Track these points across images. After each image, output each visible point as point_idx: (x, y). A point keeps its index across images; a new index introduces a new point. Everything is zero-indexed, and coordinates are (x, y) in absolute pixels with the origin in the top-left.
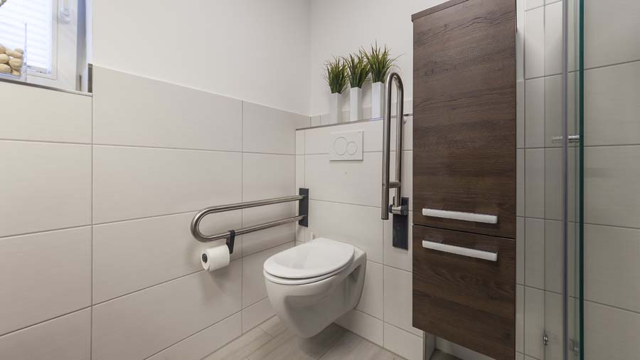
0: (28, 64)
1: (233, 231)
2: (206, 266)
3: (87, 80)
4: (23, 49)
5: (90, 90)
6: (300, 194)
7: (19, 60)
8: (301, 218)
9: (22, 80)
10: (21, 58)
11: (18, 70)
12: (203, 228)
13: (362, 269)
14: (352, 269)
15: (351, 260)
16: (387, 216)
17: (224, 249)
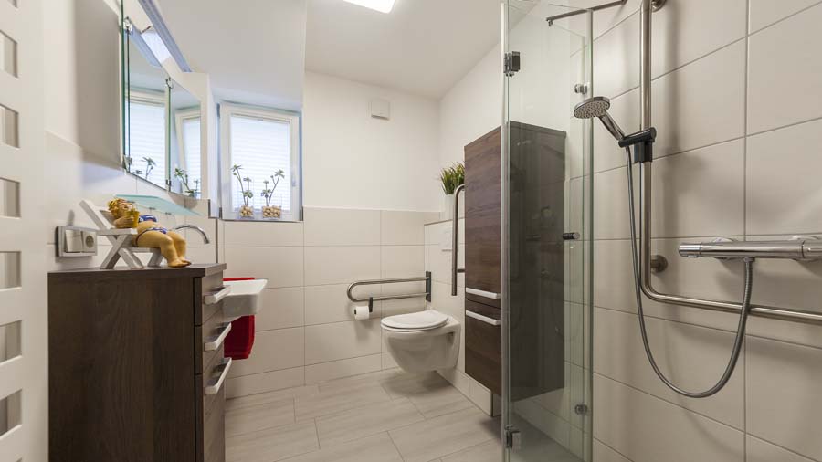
0: (283, 214)
1: (372, 298)
2: (356, 317)
3: (302, 214)
4: (281, 205)
6: (426, 275)
7: (280, 211)
8: (427, 294)
9: (280, 220)
11: (280, 217)
14: (443, 331)
15: (444, 324)
16: (455, 293)
17: (366, 308)
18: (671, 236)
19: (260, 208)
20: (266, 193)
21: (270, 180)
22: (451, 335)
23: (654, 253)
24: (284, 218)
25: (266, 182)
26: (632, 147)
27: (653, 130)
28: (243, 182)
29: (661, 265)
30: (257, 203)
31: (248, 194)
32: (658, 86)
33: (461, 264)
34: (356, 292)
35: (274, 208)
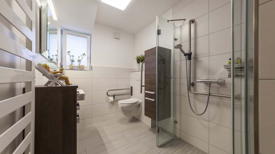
1: (114, 95)
2: (109, 101)
3: (91, 68)
4: (84, 65)
5: (92, 70)
6: (131, 88)
8: (131, 93)
12: (109, 94)
13: (141, 106)
14: (137, 104)
15: (137, 102)
16: (141, 93)
17: (112, 98)
18: (195, 78)
19: (77, 66)
20: (79, 61)
21: (81, 57)
22: (139, 105)
23: (192, 82)
24: (85, 69)
25: (79, 57)
26: (187, 56)
27: (191, 52)
28: (71, 57)
29: (193, 85)
30: (76, 64)
31: (73, 61)
32: (192, 41)
33: (143, 84)
34: (109, 93)
35: (82, 66)
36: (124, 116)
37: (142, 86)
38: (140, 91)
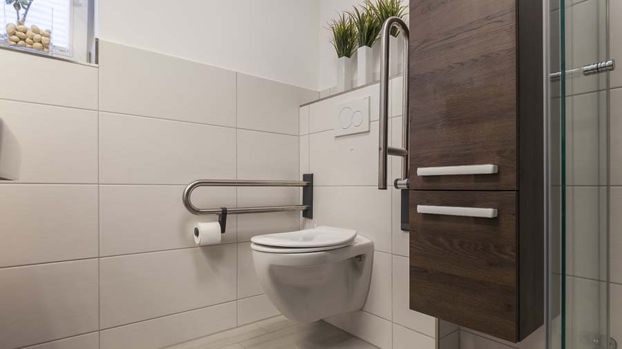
0: (54, 44)
1: (226, 208)
4: (50, 29)
5: (97, 62)
6: (304, 180)
7: (47, 38)
8: (304, 207)
9: (50, 55)
10: (49, 37)
11: (47, 48)
13: (367, 262)
16: (384, 185)
17: (216, 226)
22: (358, 260)
33: (396, 141)
34: (197, 199)
35: (37, 31)
36: (283, 317)
37: (387, 151)
38: (375, 178)
